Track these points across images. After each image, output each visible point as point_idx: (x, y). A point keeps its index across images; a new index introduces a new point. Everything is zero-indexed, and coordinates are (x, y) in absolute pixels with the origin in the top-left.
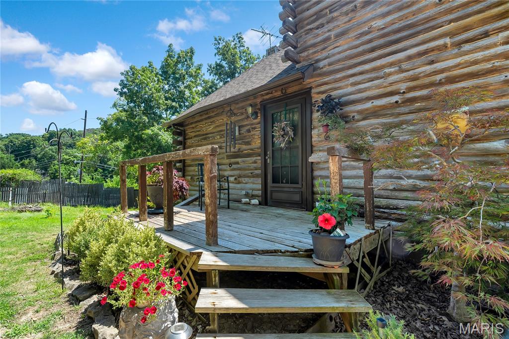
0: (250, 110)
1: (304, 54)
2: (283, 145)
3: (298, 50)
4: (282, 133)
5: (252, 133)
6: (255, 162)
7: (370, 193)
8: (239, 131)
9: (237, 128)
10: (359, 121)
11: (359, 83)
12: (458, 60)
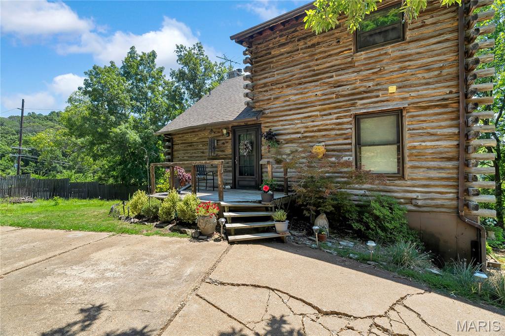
0: (225, 131)
1: (258, 104)
2: (245, 154)
3: (254, 101)
4: (245, 147)
5: (226, 145)
6: (228, 163)
7: (286, 180)
8: (217, 143)
9: (216, 141)
10: (284, 144)
11: (285, 125)
12: (322, 123)
